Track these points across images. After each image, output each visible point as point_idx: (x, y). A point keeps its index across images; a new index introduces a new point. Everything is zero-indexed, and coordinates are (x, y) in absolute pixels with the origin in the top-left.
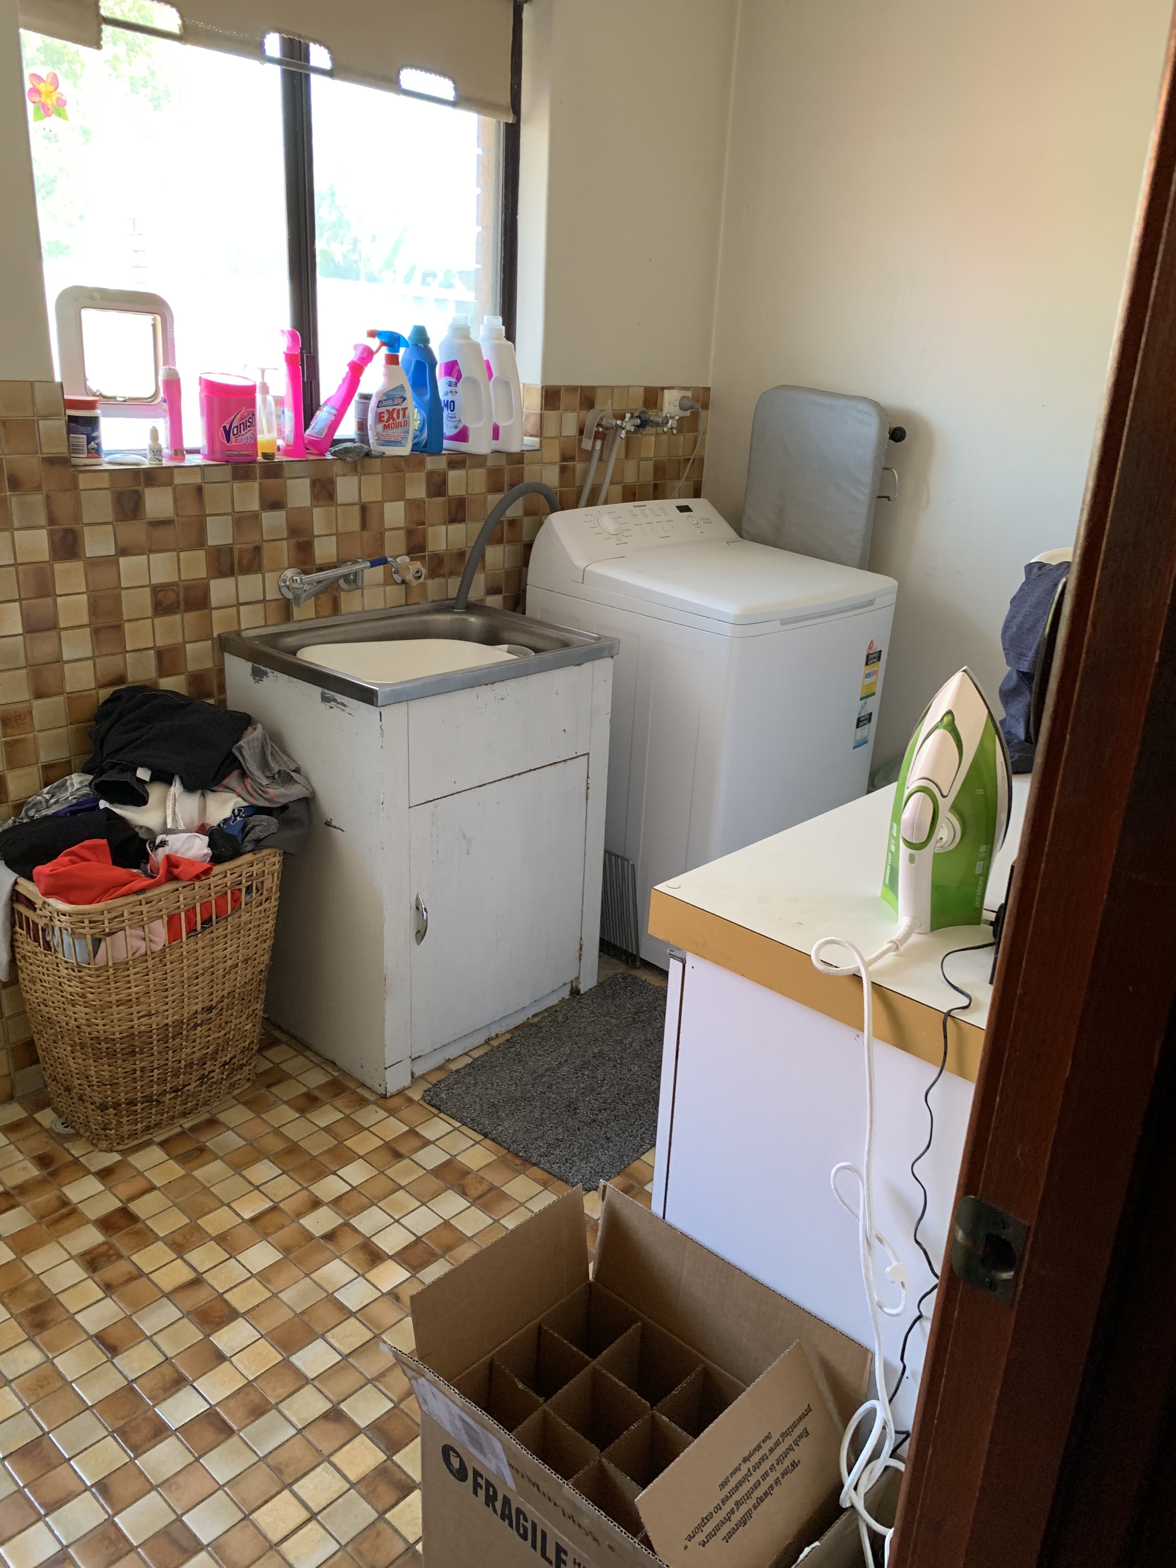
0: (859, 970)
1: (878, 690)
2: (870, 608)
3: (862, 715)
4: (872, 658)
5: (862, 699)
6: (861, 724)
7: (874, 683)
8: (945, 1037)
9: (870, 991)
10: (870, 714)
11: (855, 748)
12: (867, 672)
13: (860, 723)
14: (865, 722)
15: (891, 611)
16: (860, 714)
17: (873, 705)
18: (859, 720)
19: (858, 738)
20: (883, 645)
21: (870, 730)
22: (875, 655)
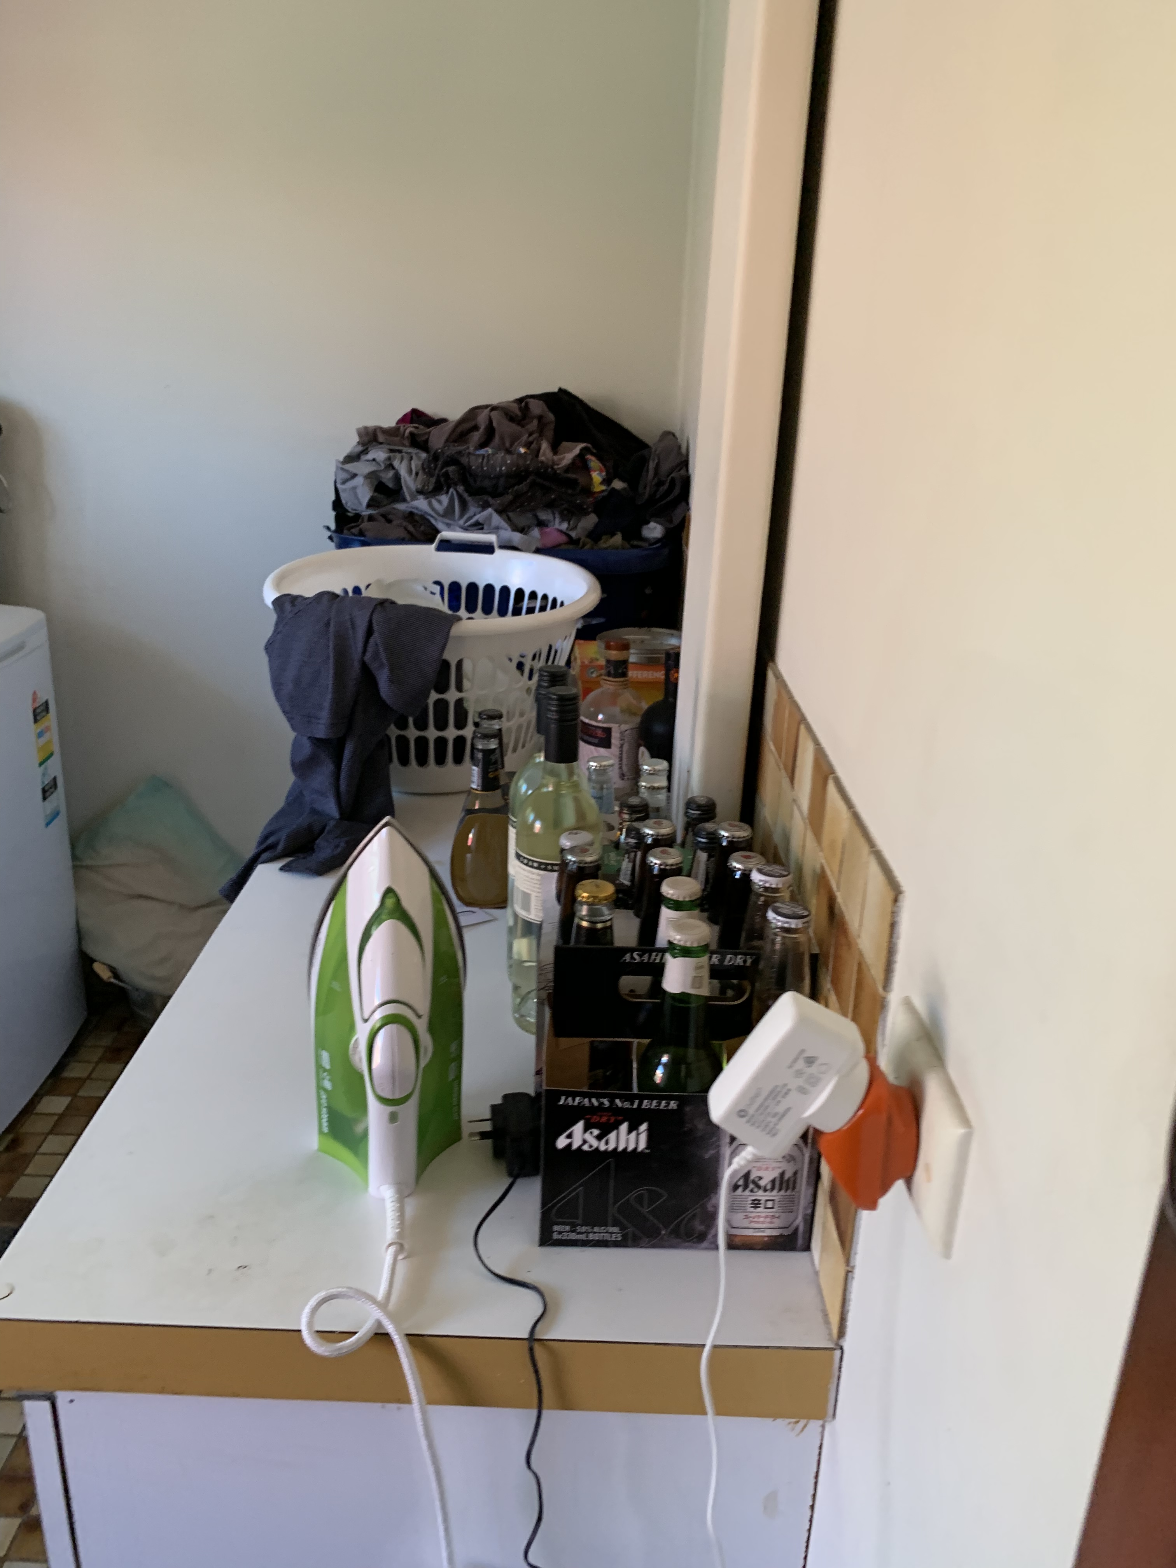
0: (379, 1324)
1: (56, 748)
2: (21, 654)
3: (46, 783)
4: (40, 712)
5: (41, 764)
6: (48, 794)
7: (49, 742)
8: (536, 1372)
9: (409, 1350)
10: (55, 779)
11: (47, 824)
12: (39, 730)
13: (46, 793)
14: (51, 790)
15: (45, 652)
16: (43, 782)
17: (55, 768)
18: (44, 791)
19: (49, 811)
20: (47, 694)
21: (59, 797)
22: (42, 708)
